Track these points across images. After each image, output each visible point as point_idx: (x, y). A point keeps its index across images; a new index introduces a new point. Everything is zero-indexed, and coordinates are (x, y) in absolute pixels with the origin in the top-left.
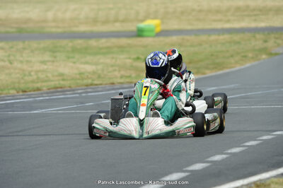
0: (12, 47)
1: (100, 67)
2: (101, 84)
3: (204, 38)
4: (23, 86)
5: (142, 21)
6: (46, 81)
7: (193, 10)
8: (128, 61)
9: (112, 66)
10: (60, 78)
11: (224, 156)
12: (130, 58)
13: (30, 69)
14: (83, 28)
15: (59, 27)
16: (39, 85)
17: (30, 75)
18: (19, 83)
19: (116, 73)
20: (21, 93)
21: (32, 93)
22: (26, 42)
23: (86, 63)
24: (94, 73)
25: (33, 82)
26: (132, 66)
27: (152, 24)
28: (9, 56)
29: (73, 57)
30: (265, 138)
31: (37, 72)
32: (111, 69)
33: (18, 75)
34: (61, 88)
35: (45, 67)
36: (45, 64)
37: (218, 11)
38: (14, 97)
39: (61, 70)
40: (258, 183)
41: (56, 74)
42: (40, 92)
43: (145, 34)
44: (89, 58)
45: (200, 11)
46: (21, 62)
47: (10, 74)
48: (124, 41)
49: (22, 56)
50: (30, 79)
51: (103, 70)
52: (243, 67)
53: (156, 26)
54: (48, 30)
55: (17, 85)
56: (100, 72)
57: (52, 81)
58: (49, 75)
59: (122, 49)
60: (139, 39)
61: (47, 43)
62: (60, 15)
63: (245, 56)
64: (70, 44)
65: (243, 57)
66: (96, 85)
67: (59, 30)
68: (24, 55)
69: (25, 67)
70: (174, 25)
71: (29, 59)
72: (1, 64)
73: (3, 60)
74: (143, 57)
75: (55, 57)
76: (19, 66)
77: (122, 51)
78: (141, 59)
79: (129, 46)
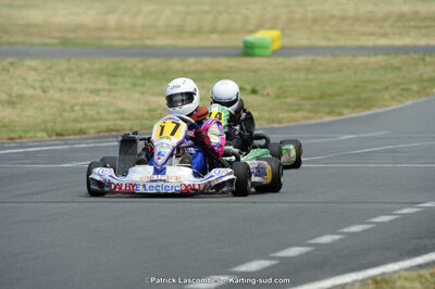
0: (50, 68)
3: (345, 60)
4: (59, 127)
5: (252, 32)
6: (95, 120)
7: (332, 17)
10: (118, 116)
11: (337, 237)
13: (74, 101)
14: (160, 41)
15: (124, 39)
16: (84, 125)
17: (73, 111)
20: (55, 137)
21: (71, 137)
22: (73, 61)
25: (76, 120)
27: (267, 36)
28: (43, 80)
29: (143, 85)
30: (405, 211)
31: (83, 105)
33: (55, 110)
34: (118, 131)
35: (98, 99)
36: (98, 95)
37: (370, 20)
38: (41, 143)
39: (121, 104)
40: (379, 278)
41: (112, 109)
42: (84, 136)
43: (258, 51)
45: (343, 19)
46: (61, 90)
47: (42, 108)
48: (222, 62)
49: (63, 81)
50: (73, 115)
52: (400, 106)
53: (274, 41)
54: (106, 42)
55: (50, 125)
57: (105, 120)
58: (101, 111)
59: (219, 74)
60: (246, 60)
61: (105, 63)
62: (127, 20)
63: (408, 90)
64: (140, 65)
65: (403, 90)
68: (67, 80)
69: (66, 98)
70: (301, 39)
71: (73, 86)
72: (30, 92)
73: (33, 87)
74: (249, 87)
75: (115, 84)
76: (57, 95)
77: (219, 77)
78: (245, 90)
79: (231, 69)
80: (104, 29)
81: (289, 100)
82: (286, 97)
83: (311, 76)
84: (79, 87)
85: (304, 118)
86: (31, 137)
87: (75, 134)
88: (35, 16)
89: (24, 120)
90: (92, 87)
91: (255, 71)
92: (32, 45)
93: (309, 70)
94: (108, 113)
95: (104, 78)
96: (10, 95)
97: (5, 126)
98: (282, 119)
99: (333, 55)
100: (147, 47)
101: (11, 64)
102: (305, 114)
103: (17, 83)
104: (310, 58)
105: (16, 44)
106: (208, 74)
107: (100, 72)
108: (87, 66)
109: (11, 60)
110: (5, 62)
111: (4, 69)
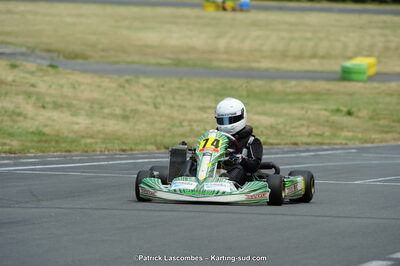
0: (163, 86)
1: (281, 120)
2: (279, 144)
4: (168, 141)
5: (350, 58)
8: (324, 114)
9: (300, 119)
12: (326, 110)
13: (182, 117)
14: (265, 64)
15: (231, 61)
17: (182, 126)
18: (164, 136)
19: (304, 130)
20: (163, 151)
22: (184, 80)
23: (264, 113)
24: (272, 127)
25: (183, 135)
26: (327, 121)
27: (363, 63)
28: (156, 97)
29: (247, 104)
31: (190, 121)
32: (296, 123)
33: (164, 125)
35: (205, 116)
36: (205, 112)
38: (150, 155)
43: (355, 76)
44: (268, 106)
46: (172, 106)
47: (153, 123)
48: (321, 85)
49: (174, 99)
50: (181, 130)
51: (285, 125)
53: (370, 66)
54: (216, 64)
55: (159, 139)
56: (280, 127)
59: (317, 96)
60: (346, 84)
61: (213, 82)
62: (235, 44)
64: (245, 86)
66: (272, 144)
67: (232, 65)
68: (178, 97)
69: (175, 114)
70: (396, 66)
71: (183, 103)
72: (142, 107)
73: (146, 103)
74: (345, 109)
76: (167, 111)
77: (318, 100)
78: (341, 111)
79: (329, 92)
80: (213, 51)
81: (382, 122)
82: (379, 120)
84: (188, 104)
85: (394, 139)
86: (142, 150)
88: (152, 37)
89: (136, 133)
90: (201, 104)
91: (351, 95)
92: (148, 64)
95: (212, 96)
96: (124, 110)
97: (118, 139)
98: (374, 139)
100: (253, 69)
101: (127, 81)
102: (396, 136)
103: (132, 99)
105: (133, 63)
106: (308, 97)
107: (209, 91)
108: (197, 85)
109: (128, 77)
110: (122, 80)
111: (122, 86)
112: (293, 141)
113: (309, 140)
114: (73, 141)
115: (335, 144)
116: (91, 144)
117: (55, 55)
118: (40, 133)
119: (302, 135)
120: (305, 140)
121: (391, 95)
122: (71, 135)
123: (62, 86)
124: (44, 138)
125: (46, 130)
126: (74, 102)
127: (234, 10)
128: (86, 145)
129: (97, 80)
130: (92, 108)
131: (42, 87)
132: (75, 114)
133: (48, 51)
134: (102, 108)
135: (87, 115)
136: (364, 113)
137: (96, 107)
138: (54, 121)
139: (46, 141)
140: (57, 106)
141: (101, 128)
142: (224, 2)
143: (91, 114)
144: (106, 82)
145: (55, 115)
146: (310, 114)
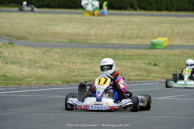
0: (65, 52)
1: (122, 68)
4: (67, 79)
5: (155, 38)
6: (83, 76)
7: (191, 32)
8: (143, 65)
9: (131, 68)
10: (94, 75)
12: (144, 63)
13: (74, 68)
14: (114, 41)
15: (98, 40)
16: (78, 79)
17: (74, 72)
18: (65, 76)
19: (133, 73)
20: (65, 84)
21: (73, 84)
22: (75, 50)
25: (75, 76)
26: (145, 69)
27: (162, 40)
28: (61, 58)
31: (78, 69)
32: (130, 70)
33: (66, 71)
35: (85, 66)
38: (59, 86)
41: (91, 71)
43: (158, 47)
46: (69, 62)
47: (60, 70)
48: (141, 51)
49: (70, 59)
50: (73, 74)
51: (124, 71)
53: (165, 42)
54: (90, 41)
55: (63, 78)
57: (88, 76)
58: (87, 72)
59: (139, 57)
61: (89, 50)
62: (99, 32)
64: (105, 52)
67: (98, 42)
68: (72, 58)
69: (71, 66)
70: (177, 42)
72: (54, 63)
73: (56, 61)
74: (153, 63)
75: (93, 60)
76: (67, 65)
77: (140, 58)
78: (151, 64)
79: (145, 55)
80: (89, 35)
81: (171, 69)
82: (170, 68)
83: (181, 58)
84: (77, 61)
86: (55, 83)
87: (74, 82)
88: (59, 29)
89: (52, 75)
90: (83, 61)
91: (156, 56)
92: (57, 42)
93: (180, 56)
94: (90, 73)
95: (88, 57)
96: (46, 64)
97: (43, 78)
98: (167, 77)
99: (191, 49)
100: (108, 44)
101: (47, 50)
103: (50, 59)
104: (181, 50)
105: (49, 41)
106: (135, 57)
107: (87, 55)
108: (81, 52)
109: (47, 48)
110: (45, 50)
111: (44, 53)
112: (128, 78)
113: (136, 78)
114: (21, 80)
115: (149, 80)
116: (30, 81)
117: (12, 38)
118: (5, 76)
119: (133, 76)
120: (134, 78)
121: (175, 56)
122: (21, 77)
123: (15, 53)
124: (7, 78)
125: (8, 74)
126: (22, 61)
127: (98, 15)
128: (28, 81)
129: (32, 50)
130: (30, 63)
131: (6, 54)
132: (22, 67)
133: (8, 36)
134: (35, 63)
135: (28, 67)
136: (162, 65)
137: (32, 63)
138: (11, 70)
139: (8, 80)
140: (13, 63)
141: (35, 73)
142: (93, 11)
143: (30, 66)
144: (37, 51)
145: (12, 67)
146: (136, 65)
